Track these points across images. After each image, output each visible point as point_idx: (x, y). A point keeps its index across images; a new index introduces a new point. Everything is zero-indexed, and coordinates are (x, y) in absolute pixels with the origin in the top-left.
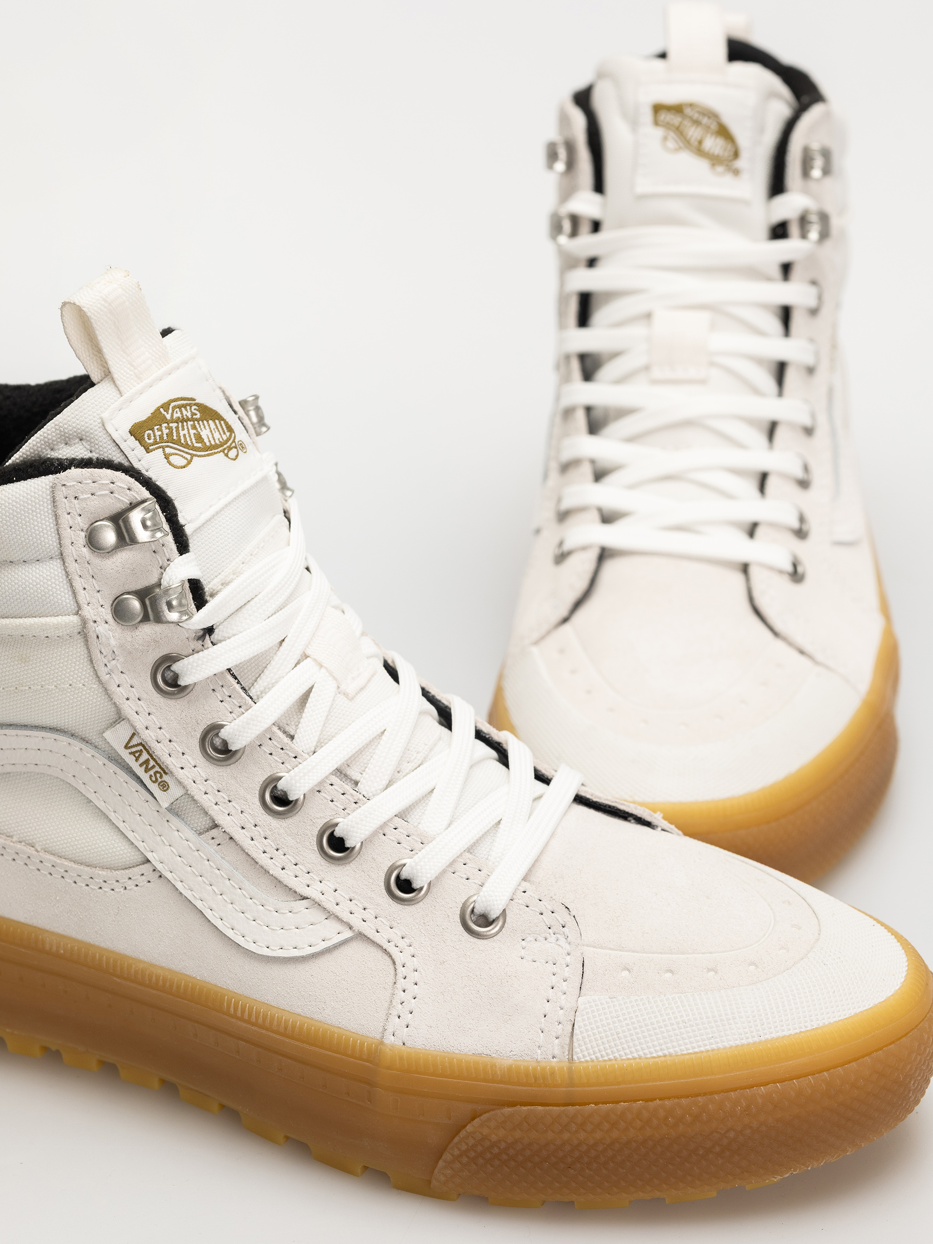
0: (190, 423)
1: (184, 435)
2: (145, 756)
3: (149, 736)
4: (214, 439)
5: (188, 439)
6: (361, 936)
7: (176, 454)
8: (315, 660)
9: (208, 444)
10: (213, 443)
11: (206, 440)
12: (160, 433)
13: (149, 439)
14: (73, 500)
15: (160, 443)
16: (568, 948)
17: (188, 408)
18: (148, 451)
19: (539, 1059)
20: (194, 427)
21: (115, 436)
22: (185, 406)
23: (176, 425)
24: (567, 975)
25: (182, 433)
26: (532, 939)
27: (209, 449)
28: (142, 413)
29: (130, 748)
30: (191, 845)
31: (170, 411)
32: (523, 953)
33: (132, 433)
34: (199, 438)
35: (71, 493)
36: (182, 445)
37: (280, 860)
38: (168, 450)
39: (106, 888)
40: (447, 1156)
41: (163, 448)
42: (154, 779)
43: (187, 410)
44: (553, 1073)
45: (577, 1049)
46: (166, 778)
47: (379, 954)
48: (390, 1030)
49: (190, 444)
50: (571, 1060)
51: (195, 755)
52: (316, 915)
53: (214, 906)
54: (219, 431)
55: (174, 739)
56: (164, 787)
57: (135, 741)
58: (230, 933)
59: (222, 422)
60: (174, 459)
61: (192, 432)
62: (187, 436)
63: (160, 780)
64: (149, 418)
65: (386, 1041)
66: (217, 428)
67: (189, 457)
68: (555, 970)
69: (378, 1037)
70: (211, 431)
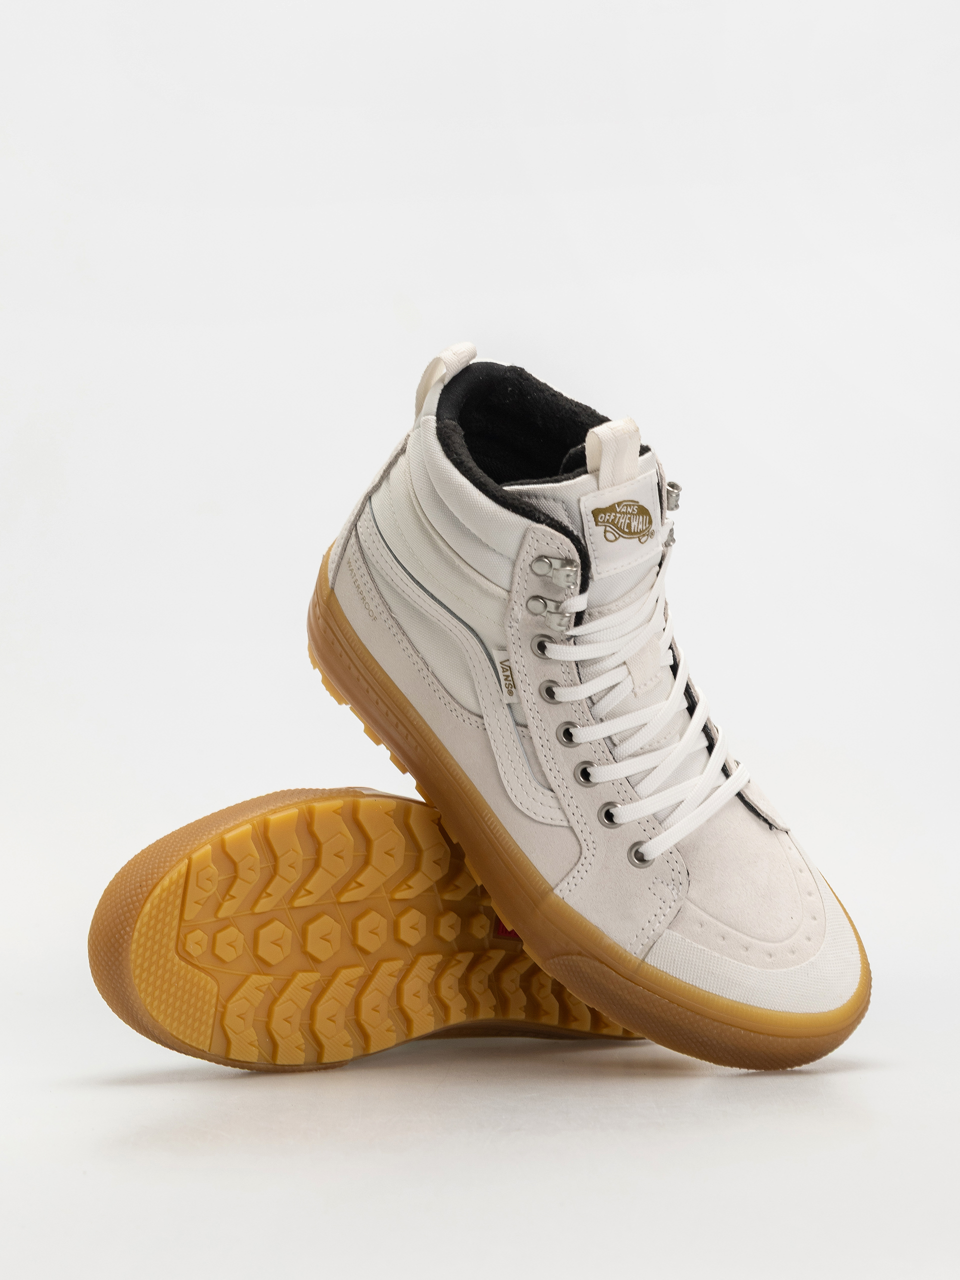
0: (629, 516)
1: (622, 523)
2: (508, 673)
3: (515, 667)
4: (638, 528)
5: (623, 526)
6: (571, 829)
7: (612, 532)
8: (628, 668)
9: (633, 531)
10: (636, 531)
11: (633, 529)
12: (608, 518)
13: (601, 519)
14: (535, 541)
15: (606, 523)
16: (676, 897)
17: (632, 507)
18: (597, 525)
19: (627, 950)
20: (630, 519)
21: (583, 510)
22: (630, 506)
23: (620, 515)
24: (667, 913)
25: (621, 520)
26: (661, 881)
27: (631, 533)
28: (604, 503)
29: (503, 664)
30: (509, 728)
31: (621, 507)
32: (651, 886)
33: (593, 512)
34: (629, 526)
35: (536, 537)
36: (617, 528)
37: (551, 764)
38: (608, 529)
39: (454, 713)
40: (556, 960)
41: (606, 526)
42: (507, 686)
43: (630, 508)
44: (630, 961)
45: (649, 956)
46: (513, 689)
47: (576, 843)
48: (560, 887)
49: (622, 528)
50: (644, 960)
51: (534, 689)
52: (553, 803)
53: (504, 765)
54: (643, 524)
55: (528, 675)
56: (510, 693)
57: (506, 663)
58: (505, 783)
59: (648, 518)
60: (608, 535)
61: (627, 521)
62: (623, 524)
63: (510, 688)
64: (607, 508)
65: (555, 891)
66: (643, 522)
67: (617, 536)
68: (662, 907)
69: (553, 886)
70: (638, 524)
